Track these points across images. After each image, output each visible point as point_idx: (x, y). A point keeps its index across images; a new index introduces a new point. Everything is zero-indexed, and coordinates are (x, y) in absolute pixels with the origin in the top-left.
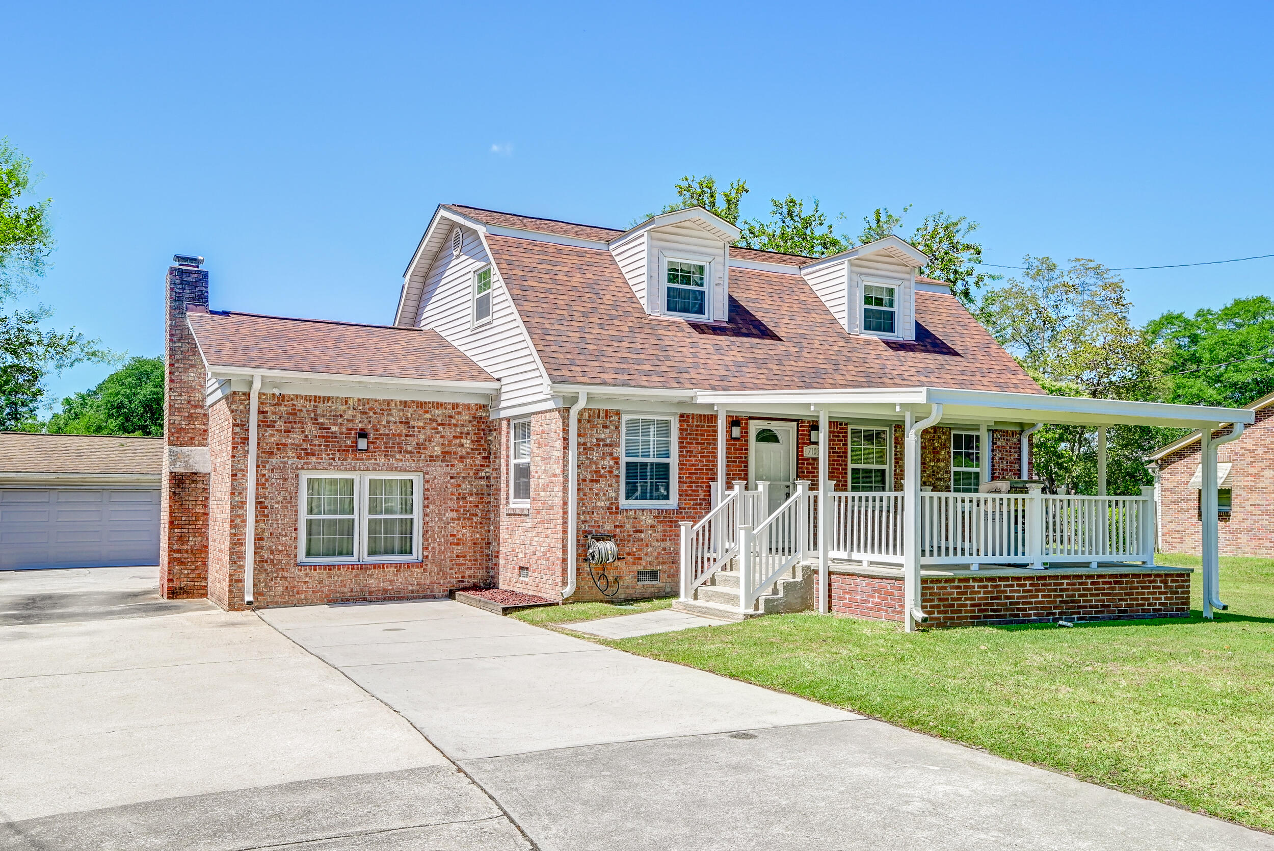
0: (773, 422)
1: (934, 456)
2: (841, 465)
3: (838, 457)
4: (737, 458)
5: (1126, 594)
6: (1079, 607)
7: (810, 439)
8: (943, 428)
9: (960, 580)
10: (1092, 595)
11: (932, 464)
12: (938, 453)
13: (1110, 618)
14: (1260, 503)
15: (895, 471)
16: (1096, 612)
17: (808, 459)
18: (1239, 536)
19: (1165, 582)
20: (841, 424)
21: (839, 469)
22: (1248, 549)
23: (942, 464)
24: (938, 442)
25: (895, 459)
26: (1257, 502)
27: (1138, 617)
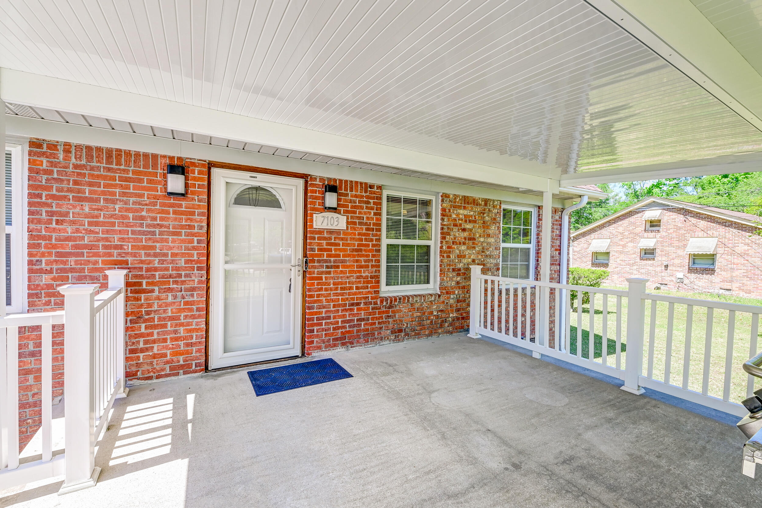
0: (260, 176)
1: (484, 231)
2: (372, 240)
3: (367, 229)
4: (182, 227)
7: (323, 204)
8: (494, 201)
11: (482, 239)
12: (488, 227)
14: (626, 259)
15: (441, 247)
17: (320, 232)
18: (613, 275)
20: (371, 187)
21: (368, 245)
22: (617, 282)
23: (491, 240)
24: (488, 216)
25: (442, 233)
26: (624, 259)
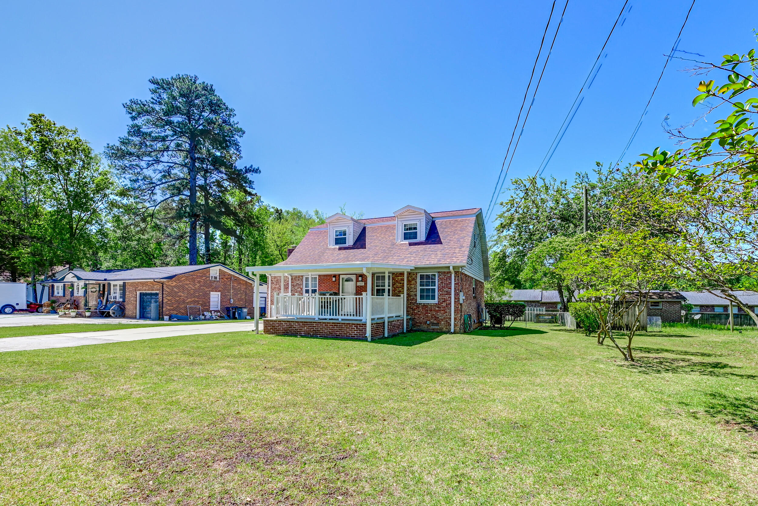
0: (348, 276)
1: (409, 283)
4: (335, 287)
5: (339, 330)
6: (320, 333)
7: (359, 280)
8: (413, 273)
9: (279, 321)
10: (325, 329)
11: (408, 286)
13: (332, 337)
15: (392, 289)
16: (327, 335)
17: (358, 286)
19: (357, 327)
23: (413, 286)
24: (411, 278)
25: (392, 285)
27: (344, 338)
